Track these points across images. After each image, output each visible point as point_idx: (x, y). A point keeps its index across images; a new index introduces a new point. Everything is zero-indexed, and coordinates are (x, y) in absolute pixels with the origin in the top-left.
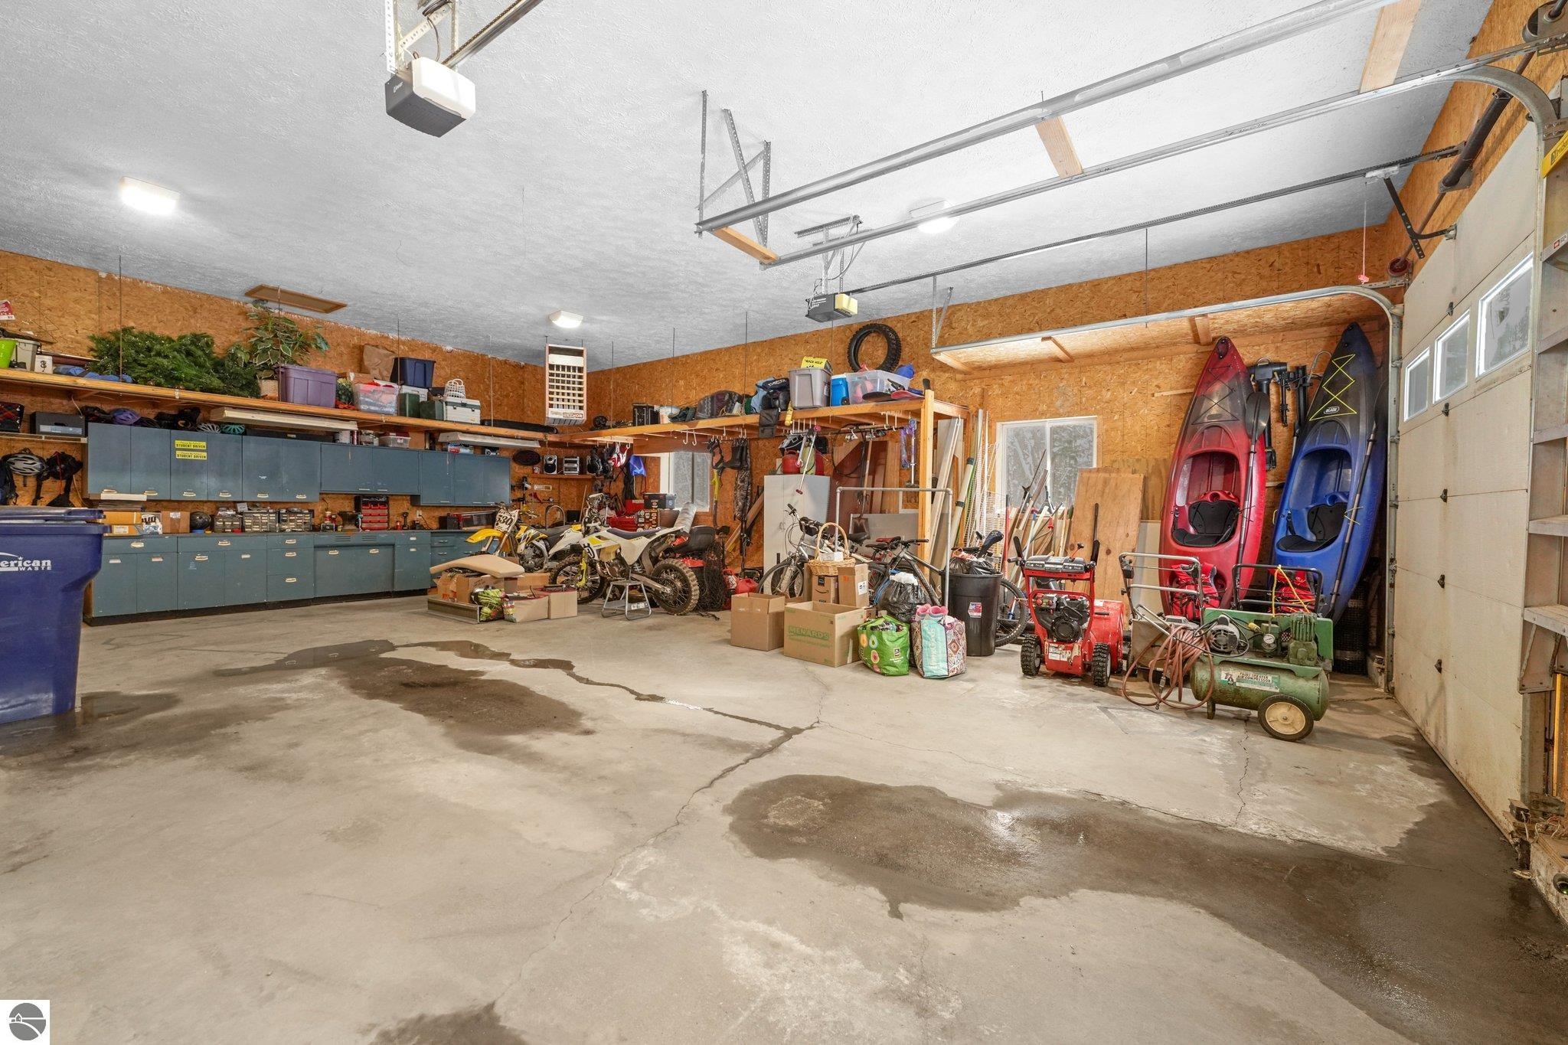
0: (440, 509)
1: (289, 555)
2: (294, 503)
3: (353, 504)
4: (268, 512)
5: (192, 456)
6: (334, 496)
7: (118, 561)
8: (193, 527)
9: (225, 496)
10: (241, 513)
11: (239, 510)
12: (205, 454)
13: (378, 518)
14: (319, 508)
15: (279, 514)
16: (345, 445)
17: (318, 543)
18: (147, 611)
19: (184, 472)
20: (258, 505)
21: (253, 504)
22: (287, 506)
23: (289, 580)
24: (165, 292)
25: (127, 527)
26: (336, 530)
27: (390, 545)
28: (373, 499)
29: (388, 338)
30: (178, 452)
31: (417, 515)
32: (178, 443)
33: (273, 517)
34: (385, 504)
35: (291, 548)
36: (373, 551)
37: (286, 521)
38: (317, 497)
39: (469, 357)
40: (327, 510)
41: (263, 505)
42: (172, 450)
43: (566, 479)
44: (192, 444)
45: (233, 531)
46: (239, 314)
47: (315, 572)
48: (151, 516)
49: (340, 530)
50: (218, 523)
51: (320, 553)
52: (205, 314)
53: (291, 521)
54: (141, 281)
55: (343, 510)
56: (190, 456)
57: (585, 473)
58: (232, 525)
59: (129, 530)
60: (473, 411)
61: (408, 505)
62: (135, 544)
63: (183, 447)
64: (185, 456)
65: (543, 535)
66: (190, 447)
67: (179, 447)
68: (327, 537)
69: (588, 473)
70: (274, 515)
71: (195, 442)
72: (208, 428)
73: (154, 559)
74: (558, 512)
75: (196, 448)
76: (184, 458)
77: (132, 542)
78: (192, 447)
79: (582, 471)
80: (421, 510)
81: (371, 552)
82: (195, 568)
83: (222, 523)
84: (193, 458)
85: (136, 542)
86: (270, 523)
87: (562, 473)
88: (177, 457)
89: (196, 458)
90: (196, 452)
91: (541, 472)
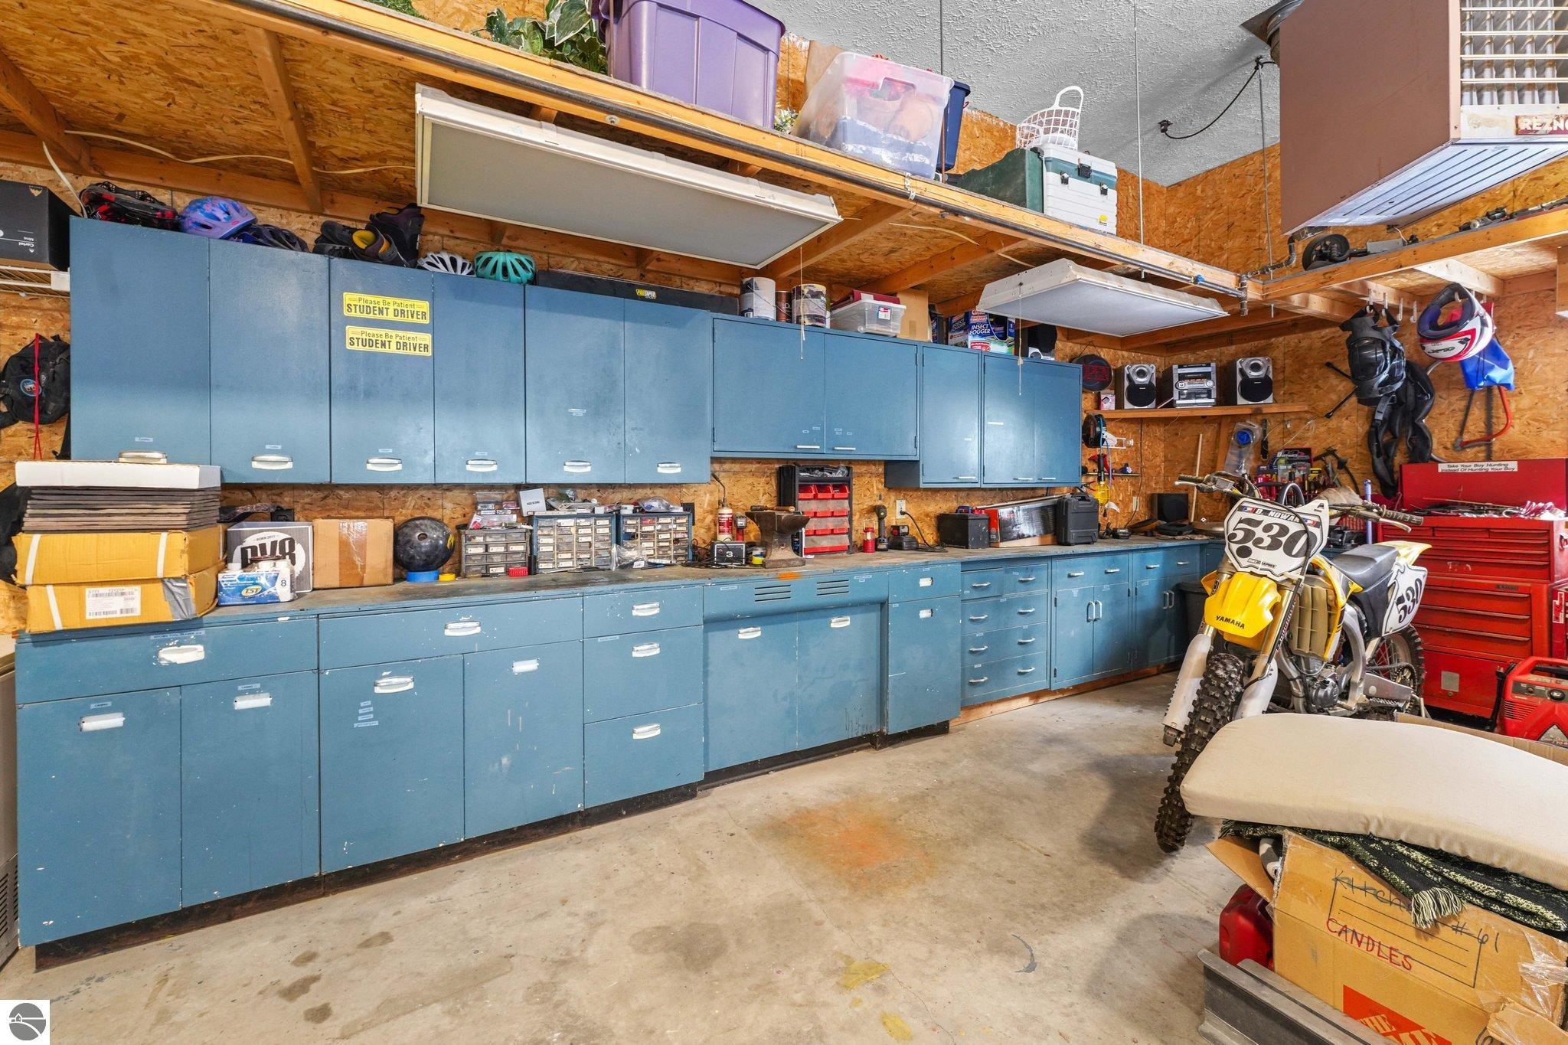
0: (938, 496)
1: (645, 651)
2: (653, 486)
3: (773, 487)
4: (593, 515)
5: (393, 342)
6: (736, 467)
7: (116, 721)
8: (405, 563)
9: (481, 470)
10: (530, 520)
11: (526, 510)
12: (426, 338)
13: (830, 523)
14: (704, 501)
15: (617, 518)
16: (763, 322)
17: (713, 610)
18: (217, 895)
19: (368, 394)
20: (570, 493)
21: (559, 492)
22: (639, 494)
23: (642, 733)
25: (136, 590)
26: (749, 562)
27: (872, 603)
28: (818, 474)
30: (352, 331)
31: (899, 510)
32: (352, 300)
33: (604, 527)
34: (843, 486)
35: (646, 631)
36: (839, 623)
37: (632, 537)
38: (705, 469)
39: (989, 130)
40: (722, 504)
41: (582, 494)
42: (333, 323)
43: (1182, 420)
44: (391, 306)
45: (508, 572)
47: (706, 698)
48: (279, 537)
49: (757, 560)
50: (472, 550)
51: (718, 637)
53: (646, 536)
55: (754, 503)
56: (383, 345)
57: (1235, 403)
58: (507, 553)
59: (142, 603)
60: (1104, 192)
61: (881, 486)
62: (172, 651)
63: (365, 315)
64: (371, 343)
65: (1355, 587)
66: (384, 317)
67: (353, 314)
68: (730, 588)
69: (1241, 401)
70: (607, 522)
71: (399, 301)
72: (440, 265)
73: (242, 703)
74: (1135, 498)
75: (399, 319)
76: (367, 348)
77: (164, 644)
78: (391, 317)
79: (1226, 397)
80: (904, 498)
81: (832, 625)
82: (368, 724)
83: (481, 550)
84: (393, 349)
85: (178, 645)
86: (598, 545)
87: (1172, 405)
88: (348, 347)
89: (401, 352)
90: (401, 333)
91: (1119, 405)
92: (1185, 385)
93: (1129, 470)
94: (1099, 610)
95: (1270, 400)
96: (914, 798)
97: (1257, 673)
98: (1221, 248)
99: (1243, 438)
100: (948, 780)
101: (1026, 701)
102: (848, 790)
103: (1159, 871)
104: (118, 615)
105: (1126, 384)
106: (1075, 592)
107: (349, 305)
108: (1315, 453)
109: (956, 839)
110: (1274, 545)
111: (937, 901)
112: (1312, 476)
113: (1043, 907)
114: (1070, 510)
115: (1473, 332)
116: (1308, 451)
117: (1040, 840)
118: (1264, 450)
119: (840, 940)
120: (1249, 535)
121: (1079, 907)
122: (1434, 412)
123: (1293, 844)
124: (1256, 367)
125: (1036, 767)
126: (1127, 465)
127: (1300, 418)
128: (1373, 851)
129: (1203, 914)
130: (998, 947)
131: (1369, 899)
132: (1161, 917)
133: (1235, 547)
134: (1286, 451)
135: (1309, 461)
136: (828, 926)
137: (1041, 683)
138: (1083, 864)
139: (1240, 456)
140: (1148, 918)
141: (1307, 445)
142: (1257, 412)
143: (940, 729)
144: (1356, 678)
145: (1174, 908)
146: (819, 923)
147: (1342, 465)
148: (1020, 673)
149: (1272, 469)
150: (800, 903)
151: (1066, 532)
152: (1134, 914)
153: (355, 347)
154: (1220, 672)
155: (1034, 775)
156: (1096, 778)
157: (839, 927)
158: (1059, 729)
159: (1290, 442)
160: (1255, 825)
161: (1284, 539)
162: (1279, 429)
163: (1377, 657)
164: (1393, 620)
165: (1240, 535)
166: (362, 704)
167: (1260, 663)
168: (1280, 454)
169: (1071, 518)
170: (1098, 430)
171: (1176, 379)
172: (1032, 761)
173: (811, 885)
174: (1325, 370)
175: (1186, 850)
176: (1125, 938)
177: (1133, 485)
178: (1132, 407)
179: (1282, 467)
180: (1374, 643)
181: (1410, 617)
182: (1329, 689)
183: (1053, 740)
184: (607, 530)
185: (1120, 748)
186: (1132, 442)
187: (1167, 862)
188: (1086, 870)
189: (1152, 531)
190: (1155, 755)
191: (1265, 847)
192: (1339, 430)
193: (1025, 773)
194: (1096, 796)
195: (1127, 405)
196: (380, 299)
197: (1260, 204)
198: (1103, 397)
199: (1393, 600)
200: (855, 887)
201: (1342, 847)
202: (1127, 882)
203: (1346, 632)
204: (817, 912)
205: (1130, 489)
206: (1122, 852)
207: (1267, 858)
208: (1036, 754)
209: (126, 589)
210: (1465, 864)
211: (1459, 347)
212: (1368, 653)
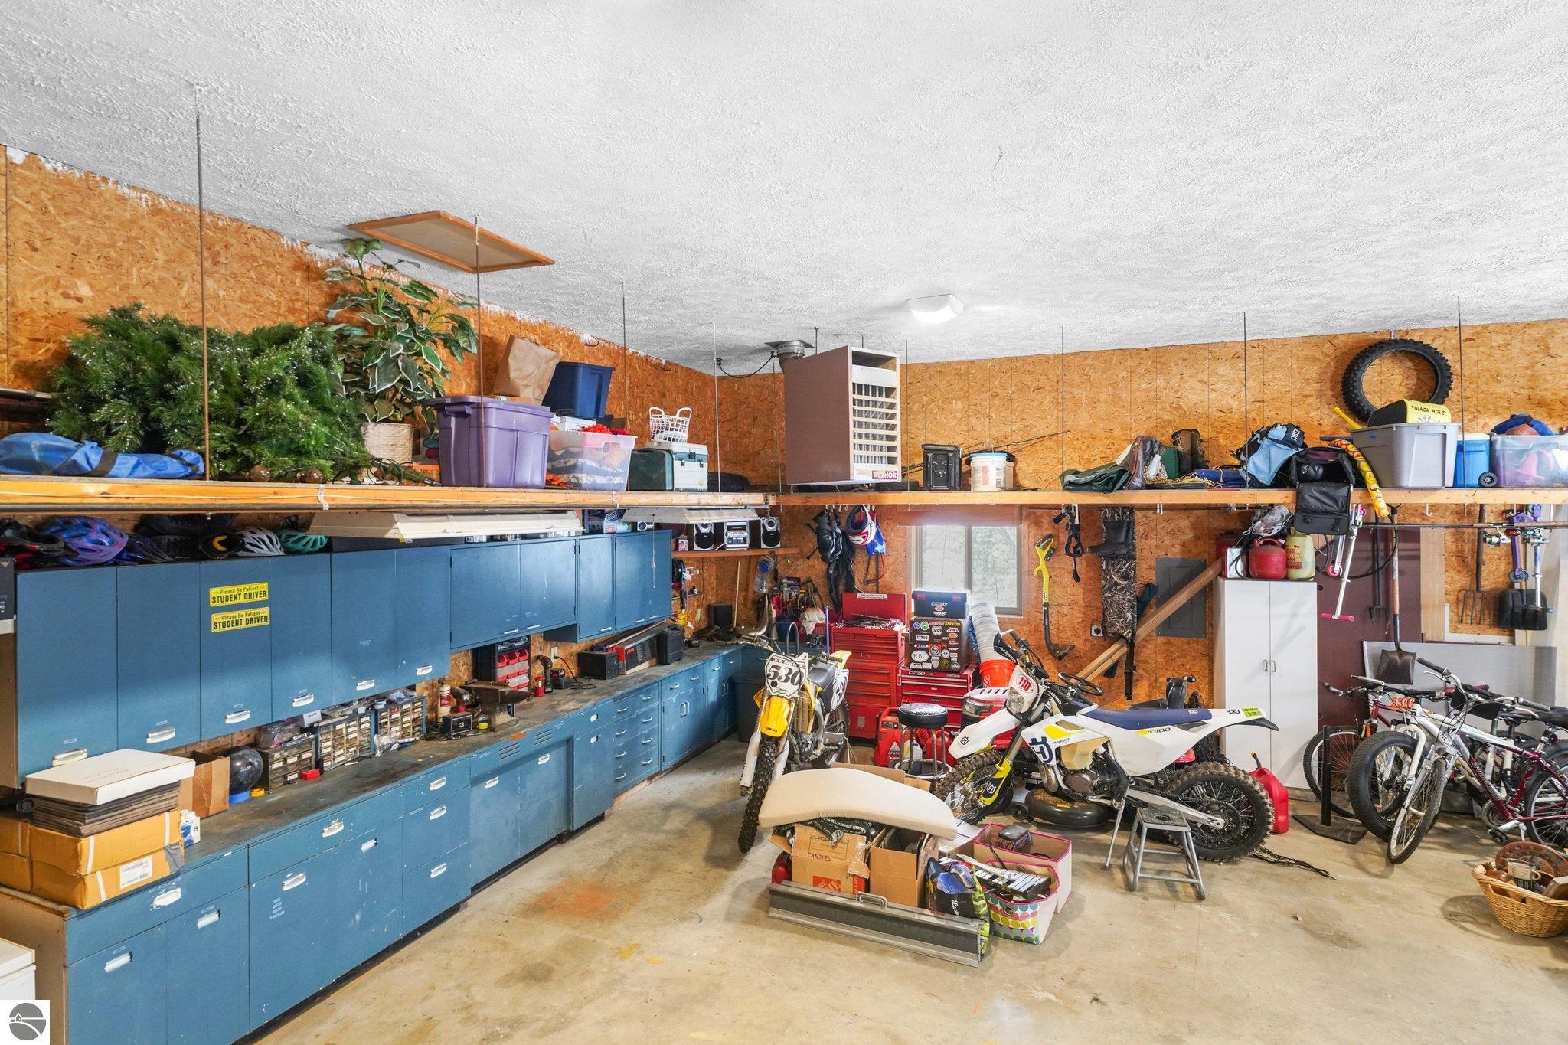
1: (437, 814)
4: (357, 715)
5: (242, 619)
7: (124, 959)
8: (237, 787)
9: (302, 704)
10: (313, 730)
11: (308, 722)
12: (266, 611)
15: (375, 713)
17: (476, 772)
23: (436, 873)
24: (155, 211)
25: (149, 860)
26: (476, 728)
27: (566, 741)
28: (508, 645)
29: (514, 319)
30: (216, 618)
31: (552, 656)
32: (216, 593)
33: (366, 723)
34: (525, 650)
35: (438, 799)
36: (543, 761)
43: (729, 559)
44: (240, 592)
45: (302, 777)
46: (295, 268)
49: (481, 727)
50: (274, 765)
52: (235, 267)
53: (394, 722)
54: (105, 179)
56: (237, 623)
57: (759, 547)
58: (300, 761)
59: (154, 867)
60: (701, 466)
61: (542, 640)
62: (163, 897)
63: (225, 603)
64: (228, 624)
65: (820, 689)
66: (238, 602)
67: (217, 604)
68: (486, 754)
69: (763, 546)
70: (368, 718)
71: (247, 586)
72: (263, 546)
73: (202, 923)
74: (699, 610)
75: (248, 600)
76: (226, 629)
77: (156, 894)
78: (242, 600)
79: (754, 544)
80: (557, 645)
81: (539, 763)
82: (278, 915)
83: (280, 764)
84: (244, 625)
85: (165, 892)
86: (362, 738)
87: (723, 548)
88: (213, 631)
89: (249, 625)
90: (249, 611)
91: (691, 548)
92: (731, 534)
93: (696, 591)
94: (688, 707)
95: (779, 546)
96: (605, 866)
97: (781, 750)
98: (750, 433)
99: (764, 566)
100: (620, 850)
101: (646, 783)
102: (561, 874)
103: (743, 863)
104: (139, 880)
105: (695, 532)
106: (674, 699)
107: (214, 598)
108: (802, 580)
109: (641, 880)
110: (786, 680)
111: (647, 911)
112: (801, 595)
113: (697, 896)
114: (669, 639)
115: (867, 533)
116: (798, 579)
117: (685, 867)
118: (776, 577)
119: (610, 943)
120: (776, 674)
121: (712, 890)
122: (856, 561)
123: (798, 829)
124: (771, 524)
125: (667, 827)
126: (694, 588)
127: (795, 558)
128: (821, 824)
129: (764, 875)
130: (683, 919)
131: (819, 841)
132: (747, 882)
133: (770, 681)
134: (788, 579)
135: (799, 586)
136: (599, 940)
137: (656, 768)
138: (708, 871)
139: (762, 579)
140: (743, 884)
141: (797, 576)
142: (772, 553)
143: (600, 819)
144: (820, 738)
145: (752, 877)
146: (594, 941)
147: (815, 590)
148: (644, 765)
149: (780, 590)
150: (577, 937)
151: (666, 655)
152: (737, 885)
153: (218, 630)
154: (767, 754)
155: (668, 832)
156: (702, 825)
157: (606, 939)
158: (671, 798)
159: (790, 573)
160: (785, 825)
161: (790, 676)
162: (783, 563)
163: (830, 722)
164: (835, 703)
165: (772, 674)
166: (275, 901)
167: (782, 743)
168: (784, 580)
169: (670, 645)
170: (680, 570)
171: (726, 530)
172: (664, 823)
173: (576, 928)
174: (807, 527)
175: (752, 850)
176: (735, 896)
177: (698, 601)
178: (698, 548)
179: (786, 589)
180: (828, 716)
181: (842, 698)
182: (809, 747)
183: (668, 808)
184: (368, 725)
185: (708, 802)
186: (698, 572)
187: (746, 857)
188: (711, 873)
189: (711, 636)
190: (729, 801)
191: (788, 833)
192: (813, 567)
193: (663, 832)
194: (704, 835)
195: (696, 548)
196: (234, 588)
197: (772, 410)
198: (680, 541)
199: (835, 691)
200: (602, 920)
201: (812, 825)
202: (731, 872)
203: (816, 714)
204: (589, 937)
205: (696, 604)
206: (724, 860)
207: (790, 837)
208: (665, 819)
209: (143, 860)
210: (851, 821)
211: (862, 540)
212: (825, 723)
